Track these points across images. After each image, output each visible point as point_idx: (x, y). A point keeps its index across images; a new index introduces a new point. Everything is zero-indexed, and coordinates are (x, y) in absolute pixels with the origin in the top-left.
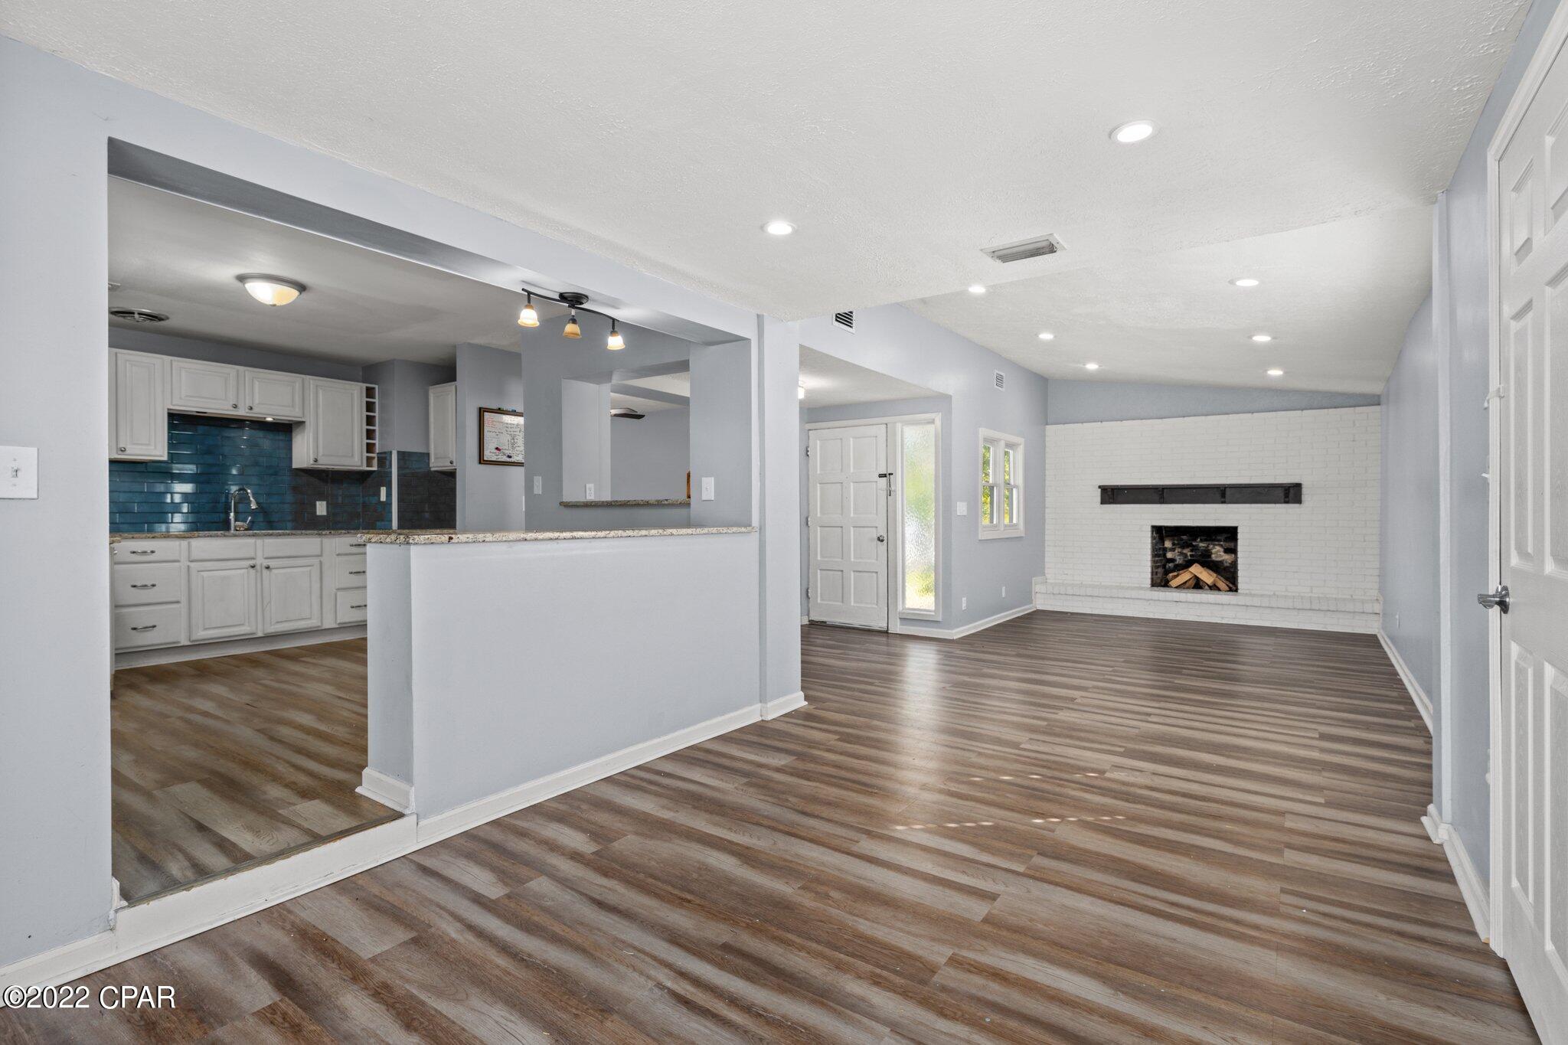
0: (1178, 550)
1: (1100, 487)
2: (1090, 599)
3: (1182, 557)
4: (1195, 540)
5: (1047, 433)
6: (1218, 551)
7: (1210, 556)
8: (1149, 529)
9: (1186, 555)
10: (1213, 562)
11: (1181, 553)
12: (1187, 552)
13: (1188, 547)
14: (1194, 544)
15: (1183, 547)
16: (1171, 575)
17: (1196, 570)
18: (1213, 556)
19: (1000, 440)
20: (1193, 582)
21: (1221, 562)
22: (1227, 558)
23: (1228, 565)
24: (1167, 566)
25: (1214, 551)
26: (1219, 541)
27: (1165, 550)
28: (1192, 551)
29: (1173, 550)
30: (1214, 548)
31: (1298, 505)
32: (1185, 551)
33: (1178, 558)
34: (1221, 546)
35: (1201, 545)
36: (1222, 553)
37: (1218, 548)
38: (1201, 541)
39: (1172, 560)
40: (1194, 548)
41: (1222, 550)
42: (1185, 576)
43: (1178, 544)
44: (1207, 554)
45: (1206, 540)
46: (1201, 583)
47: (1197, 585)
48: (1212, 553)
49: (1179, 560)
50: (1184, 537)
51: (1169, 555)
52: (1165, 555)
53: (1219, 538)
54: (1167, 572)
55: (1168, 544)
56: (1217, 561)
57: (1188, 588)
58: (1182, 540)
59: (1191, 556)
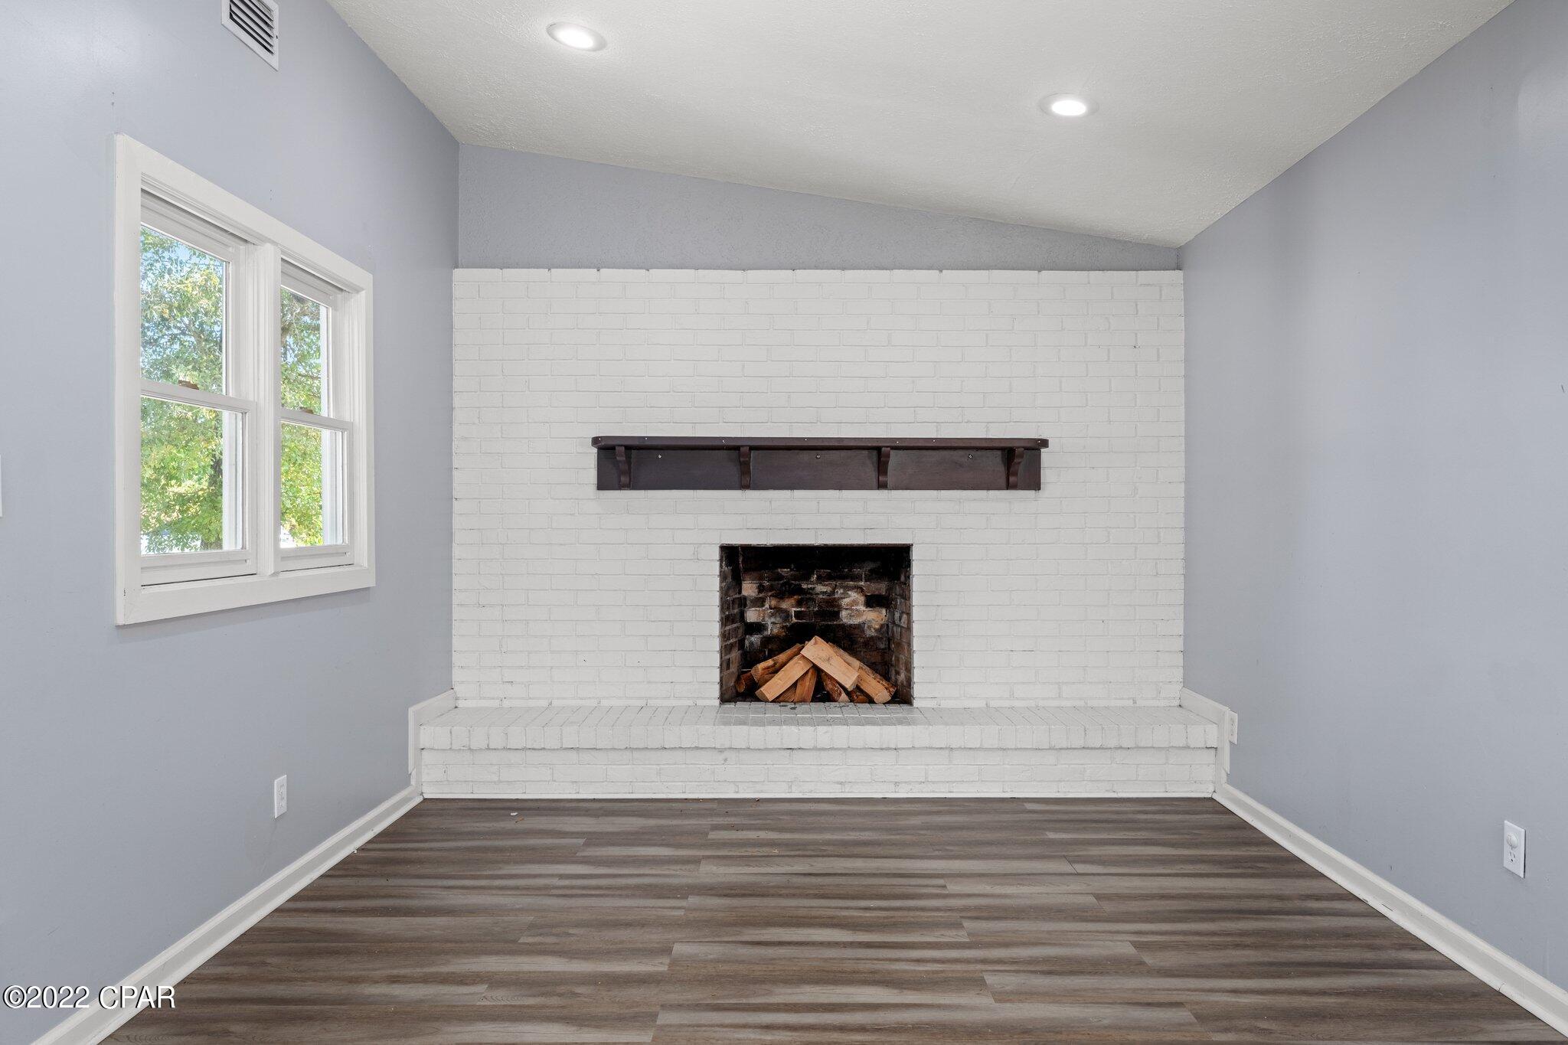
0: (770, 602)
1: (596, 441)
2: (573, 755)
3: (778, 620)
4: (807, 578)
5: (457, 291)
6: (855, 603)
7: (836, 615)
8: (716, 554)
9: (786, 615)
10: (843, 627)
11: (777, 610)
12: (789, 605)
13: (791, 594)
14: (804, 586)
15: (781, 596)
16: (761, 666)
17: (817, 650)
18: (844, 614)
19: (264, 240)
20: (809, 684)
21: (859, 627)
22: (873, 618)
23: (873, 633)
24: (747, 643)
25: (845, 602)
26: (858, 578)
27: (743, 603)
28: (799, 603)
29: (759, 602)
30: (845, 595)
31: (1031, 493)
32: (784, 605)
33: (769, 621)
34: (861, 590)
35: (820, 588)
36: (862, 608)
37: (854, 595)
38: (820, 580)
39: (757, 628)
40: (805, 597)
41: (862, 599)
42: (794, 670)
43: (771, 588)
44: (831, 609)
45: (829, 578)
46: (829, 686)
47: (822, 690)
48: (840, 608)
49: (773, 627)
50: (784, 571)
51: (752, 615)
52: (742, 615)
53: (857, 571)
54: (750, 659)
55: (749, 589)
56: (851, 625)
57: (803, 701)
58: (780, 577)
59: (798, 615)
